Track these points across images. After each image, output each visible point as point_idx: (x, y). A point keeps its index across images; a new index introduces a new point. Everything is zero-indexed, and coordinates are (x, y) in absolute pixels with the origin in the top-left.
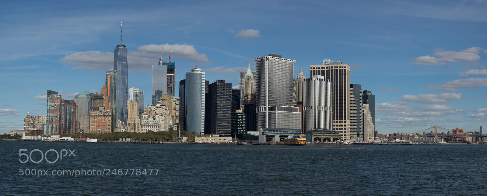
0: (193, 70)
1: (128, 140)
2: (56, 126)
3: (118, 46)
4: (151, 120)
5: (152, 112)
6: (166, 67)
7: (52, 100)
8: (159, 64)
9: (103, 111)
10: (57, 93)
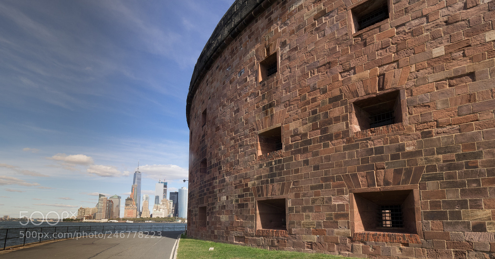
0: (182, 188)
1: (150, 221)
2: (104, 214)
3: (136, 172)
4: (158, 211)
5: (158, 207)
6: (163, 185)
7: (102, 200)
8: (159, 182)
9: (132, 206)
10: (105, 196)
